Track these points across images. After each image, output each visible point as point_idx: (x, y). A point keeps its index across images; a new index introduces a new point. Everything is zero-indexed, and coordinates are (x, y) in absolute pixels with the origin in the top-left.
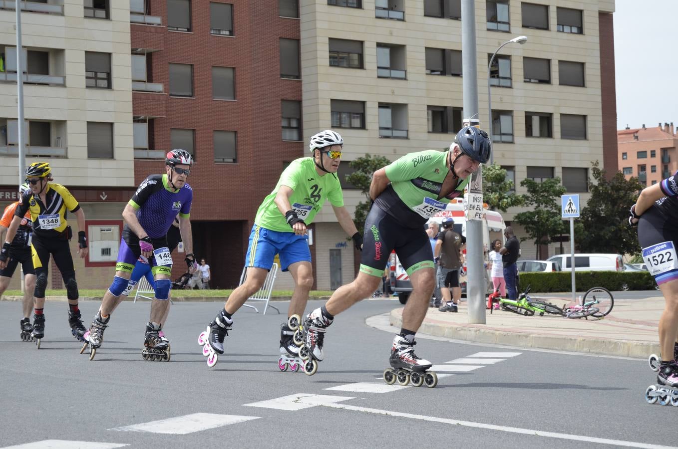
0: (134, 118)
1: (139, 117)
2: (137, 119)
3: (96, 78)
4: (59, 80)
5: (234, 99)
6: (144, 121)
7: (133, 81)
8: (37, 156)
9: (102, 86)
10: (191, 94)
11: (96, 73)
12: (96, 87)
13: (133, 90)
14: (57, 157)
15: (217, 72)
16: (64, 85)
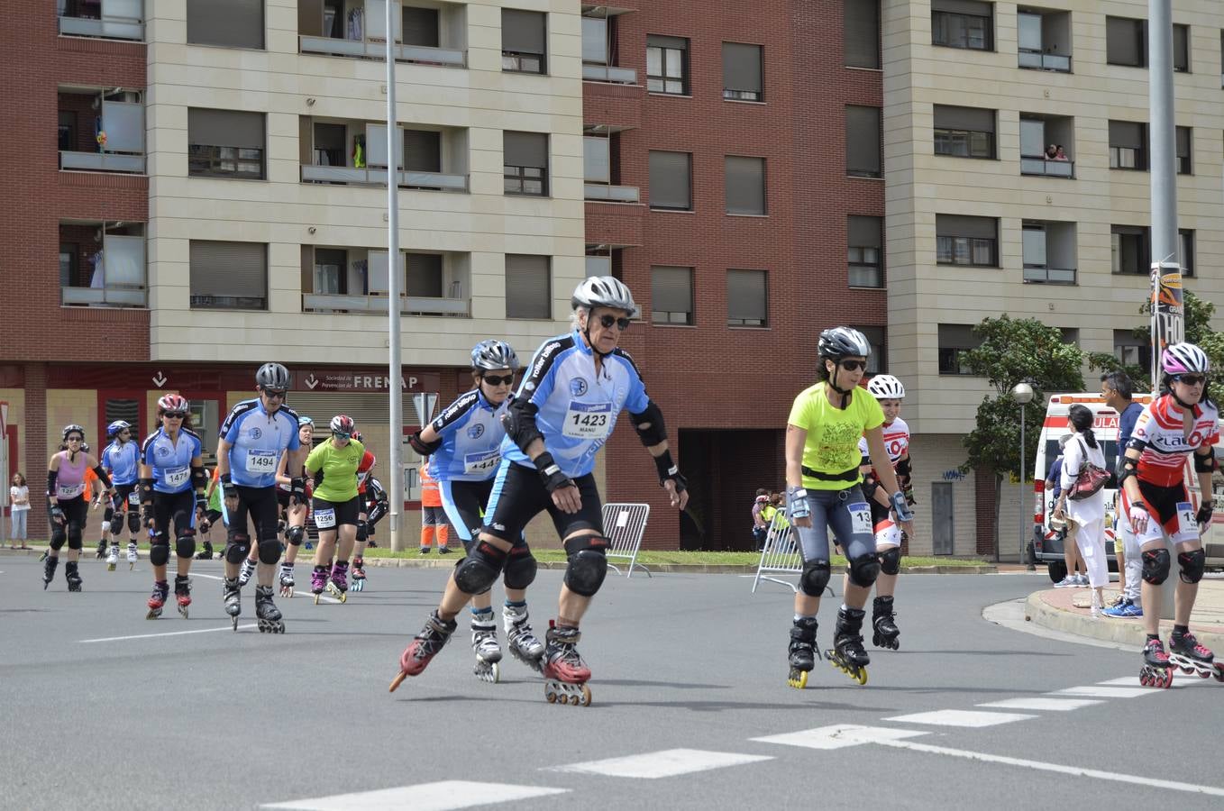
0: (587, 247)
1: (597, 245)
2: (593, 249)
3: (522, 178)
4: (458, 181)
5: (764, 214)
6: (604, 253)
7: (585, 182)
8: (419, 314)
9: (533, 191)
10: (687, 207)
11: (522, 169)
12: (522, 193)
13: (586, 199)
14: (453, 315)
15: (734, 167)
16: (466, 190)
